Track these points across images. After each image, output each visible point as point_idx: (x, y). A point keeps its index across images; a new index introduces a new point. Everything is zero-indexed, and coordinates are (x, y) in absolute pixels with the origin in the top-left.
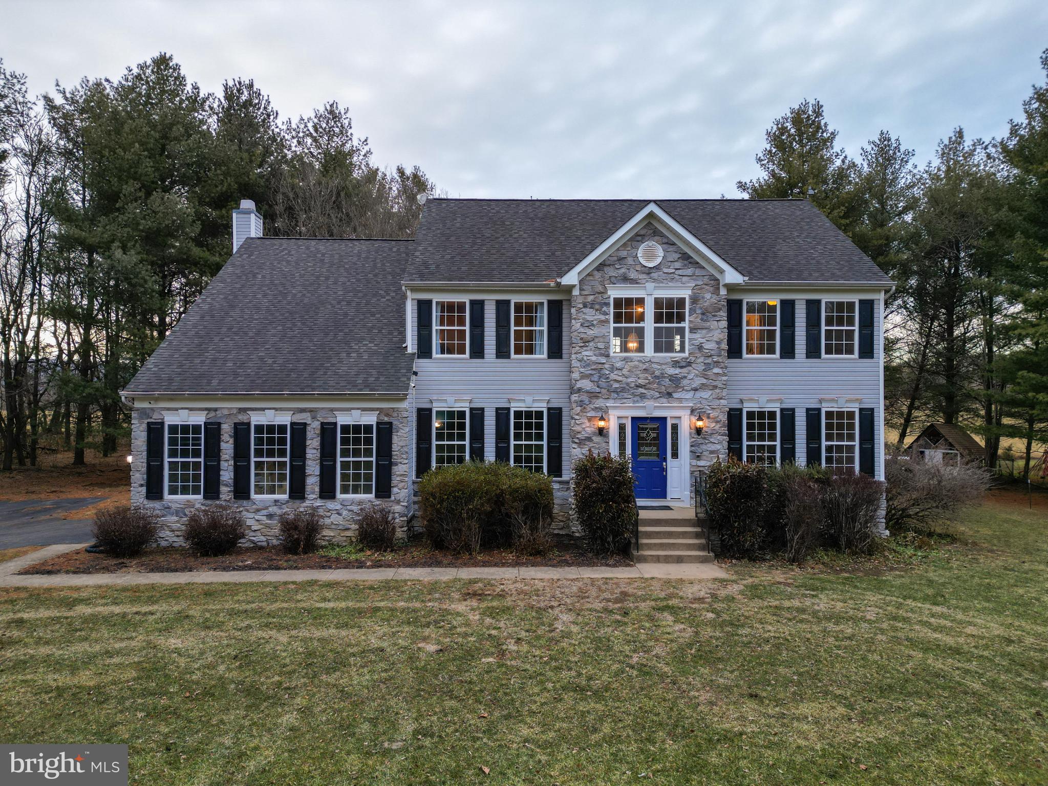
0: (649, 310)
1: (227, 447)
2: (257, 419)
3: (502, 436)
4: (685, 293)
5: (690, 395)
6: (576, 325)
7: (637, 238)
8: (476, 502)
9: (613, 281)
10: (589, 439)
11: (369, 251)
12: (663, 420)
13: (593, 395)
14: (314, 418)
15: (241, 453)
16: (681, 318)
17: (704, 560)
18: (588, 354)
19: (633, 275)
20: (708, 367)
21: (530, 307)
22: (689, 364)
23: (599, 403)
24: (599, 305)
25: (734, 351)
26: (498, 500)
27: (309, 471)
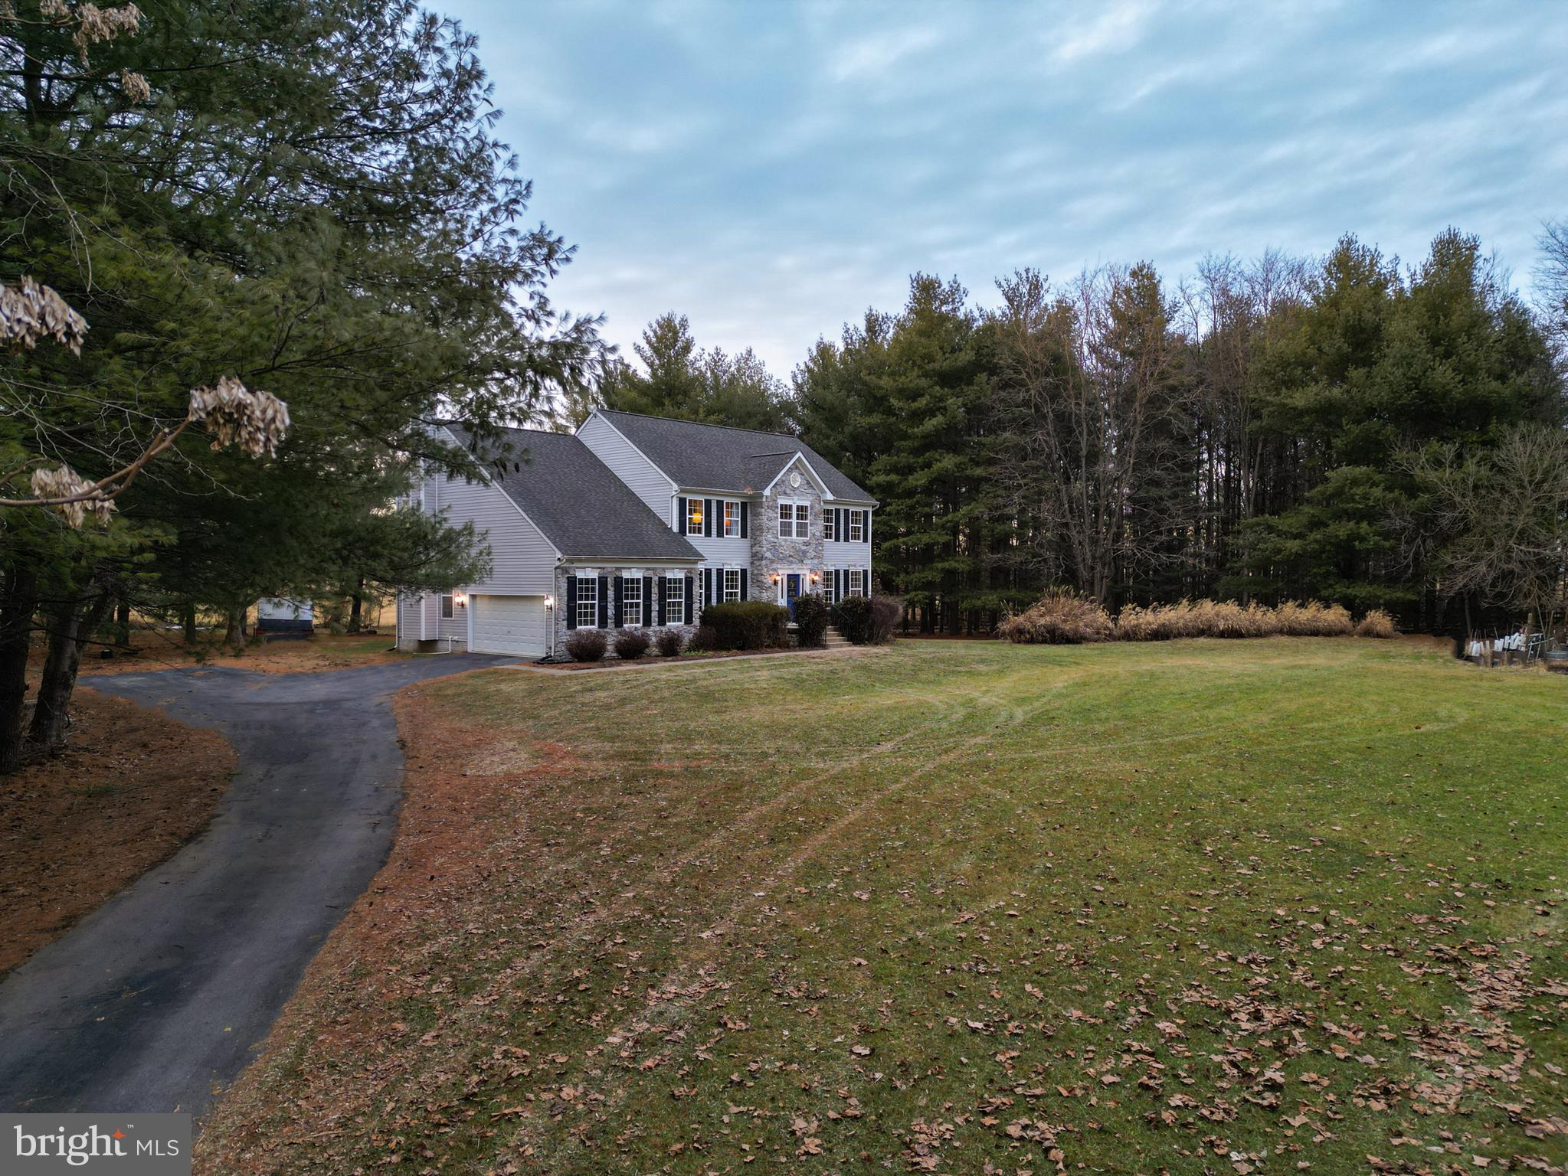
0: (794, 512)
2: (625, 575)
3: (720, 587)
4: (808, 503)
5: (809, 562)
7: (792, 470)
9: (781, 494)
10: (770, 587)
12: (798, 575)
13: (772, 561)
14: (655, 574)
15: (618, 597)
16: (807, 517)
18: (770, 536)
19: (789, 492)
20: (817, 545)
21: (732, 506)
22: (809, 544)
23: (775, 566)
24: (773, 508)
25: (826, 537)
27: (652, 608)
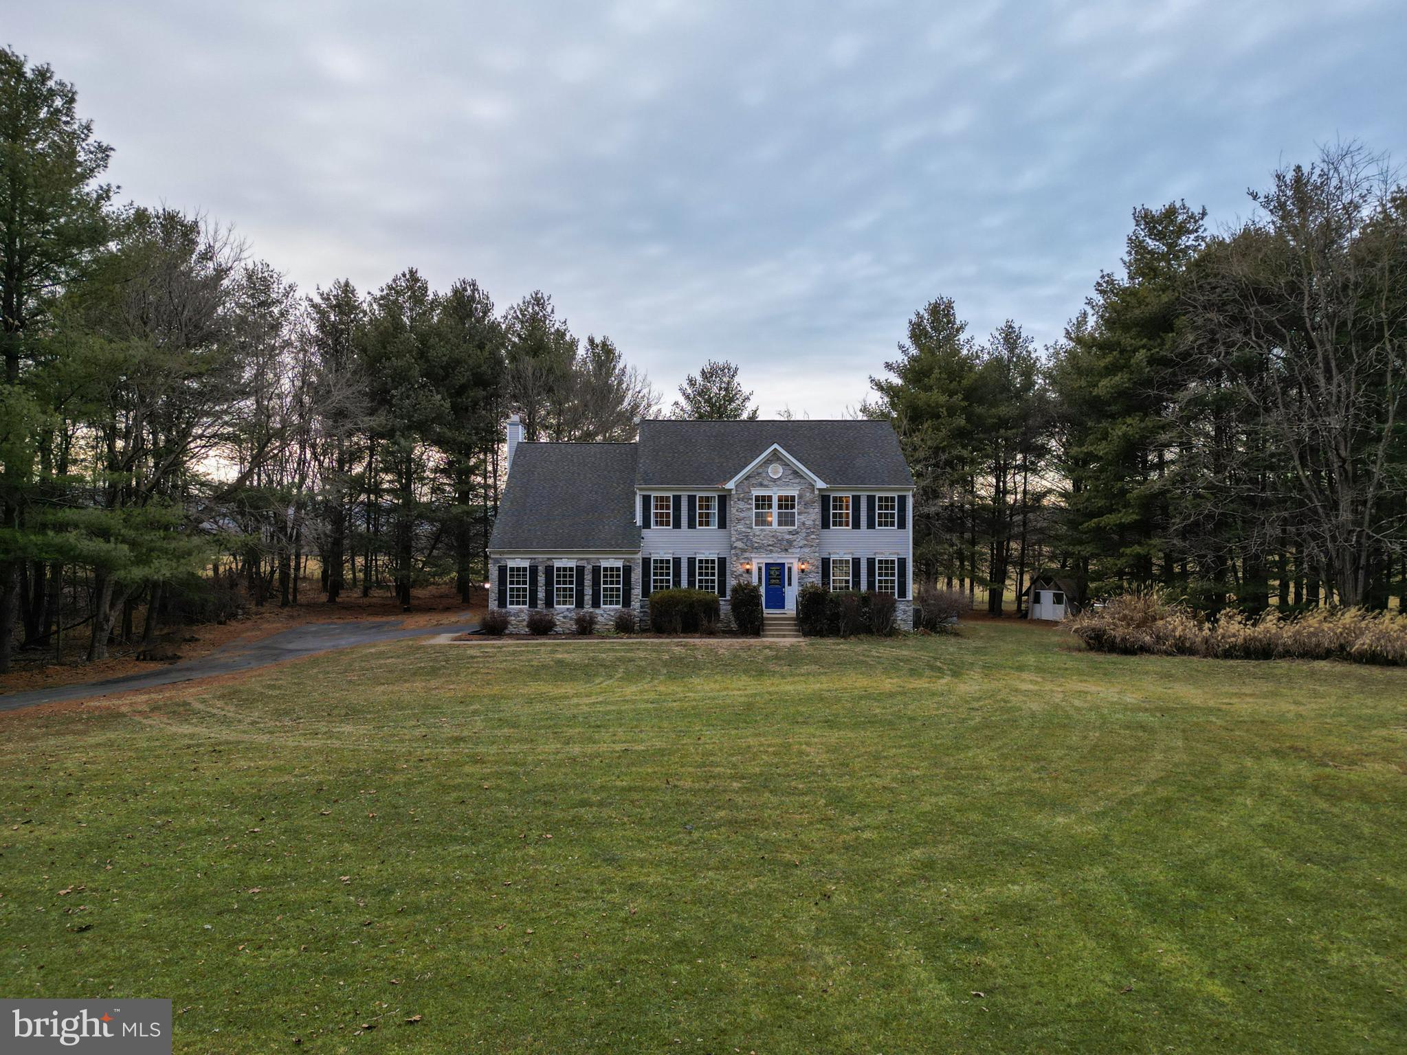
0: (775, 502)
1: (541, 579)
2: (557, 564)
3: (691, 574)
4: (795, 493)
5: (798, 550)
6: (734, 511)
7: (768, 462)
8: (680, 607)
9: (754, 486)
10: (741, 575)
11: (601, 453)
12: (783, 564)
13: (744, 551)
14: (588, 563)
15: (549, 583)
16: (793, 507)
17: (797, 636)
18: (740, 527)
19: (766, 483)
20: (808, 534)
21: (708, 499)
22: (797, 533)
23: (747, 555)
24: (747, 499)
25: (825, 525)
26: (691, 605)
27: (586, 592)
